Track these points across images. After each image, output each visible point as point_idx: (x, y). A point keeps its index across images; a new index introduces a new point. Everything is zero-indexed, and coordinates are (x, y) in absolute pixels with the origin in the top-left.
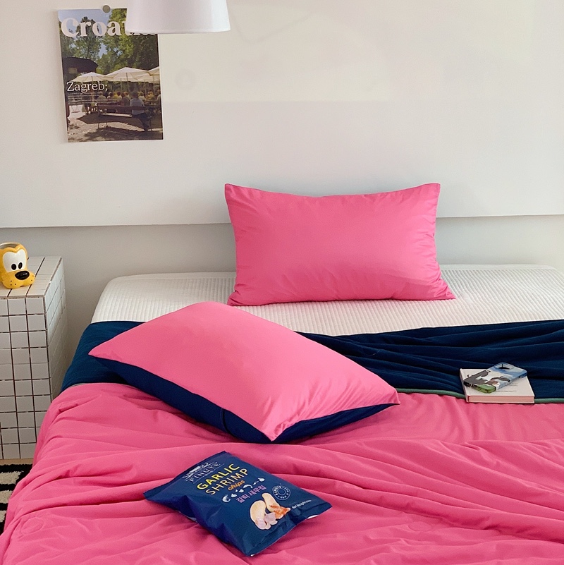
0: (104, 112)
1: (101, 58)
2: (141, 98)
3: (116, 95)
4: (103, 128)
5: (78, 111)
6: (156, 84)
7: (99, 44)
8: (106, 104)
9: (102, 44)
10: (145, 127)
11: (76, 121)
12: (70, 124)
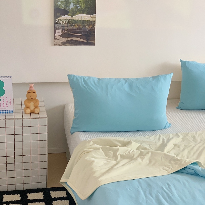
0: (70, 33)
1: (71, 9)
2: (87, 27)
3: (76, 26)
4: (69, 40)
5: (59, 32)
6: (93, 22)
7: (70, 3)
8: (71, 29)
9: (72, 3)
10: (87, 40)
11: (58, 36)
12: (55, 38)
